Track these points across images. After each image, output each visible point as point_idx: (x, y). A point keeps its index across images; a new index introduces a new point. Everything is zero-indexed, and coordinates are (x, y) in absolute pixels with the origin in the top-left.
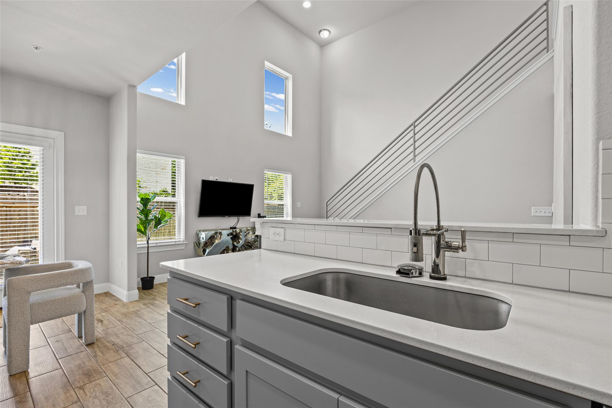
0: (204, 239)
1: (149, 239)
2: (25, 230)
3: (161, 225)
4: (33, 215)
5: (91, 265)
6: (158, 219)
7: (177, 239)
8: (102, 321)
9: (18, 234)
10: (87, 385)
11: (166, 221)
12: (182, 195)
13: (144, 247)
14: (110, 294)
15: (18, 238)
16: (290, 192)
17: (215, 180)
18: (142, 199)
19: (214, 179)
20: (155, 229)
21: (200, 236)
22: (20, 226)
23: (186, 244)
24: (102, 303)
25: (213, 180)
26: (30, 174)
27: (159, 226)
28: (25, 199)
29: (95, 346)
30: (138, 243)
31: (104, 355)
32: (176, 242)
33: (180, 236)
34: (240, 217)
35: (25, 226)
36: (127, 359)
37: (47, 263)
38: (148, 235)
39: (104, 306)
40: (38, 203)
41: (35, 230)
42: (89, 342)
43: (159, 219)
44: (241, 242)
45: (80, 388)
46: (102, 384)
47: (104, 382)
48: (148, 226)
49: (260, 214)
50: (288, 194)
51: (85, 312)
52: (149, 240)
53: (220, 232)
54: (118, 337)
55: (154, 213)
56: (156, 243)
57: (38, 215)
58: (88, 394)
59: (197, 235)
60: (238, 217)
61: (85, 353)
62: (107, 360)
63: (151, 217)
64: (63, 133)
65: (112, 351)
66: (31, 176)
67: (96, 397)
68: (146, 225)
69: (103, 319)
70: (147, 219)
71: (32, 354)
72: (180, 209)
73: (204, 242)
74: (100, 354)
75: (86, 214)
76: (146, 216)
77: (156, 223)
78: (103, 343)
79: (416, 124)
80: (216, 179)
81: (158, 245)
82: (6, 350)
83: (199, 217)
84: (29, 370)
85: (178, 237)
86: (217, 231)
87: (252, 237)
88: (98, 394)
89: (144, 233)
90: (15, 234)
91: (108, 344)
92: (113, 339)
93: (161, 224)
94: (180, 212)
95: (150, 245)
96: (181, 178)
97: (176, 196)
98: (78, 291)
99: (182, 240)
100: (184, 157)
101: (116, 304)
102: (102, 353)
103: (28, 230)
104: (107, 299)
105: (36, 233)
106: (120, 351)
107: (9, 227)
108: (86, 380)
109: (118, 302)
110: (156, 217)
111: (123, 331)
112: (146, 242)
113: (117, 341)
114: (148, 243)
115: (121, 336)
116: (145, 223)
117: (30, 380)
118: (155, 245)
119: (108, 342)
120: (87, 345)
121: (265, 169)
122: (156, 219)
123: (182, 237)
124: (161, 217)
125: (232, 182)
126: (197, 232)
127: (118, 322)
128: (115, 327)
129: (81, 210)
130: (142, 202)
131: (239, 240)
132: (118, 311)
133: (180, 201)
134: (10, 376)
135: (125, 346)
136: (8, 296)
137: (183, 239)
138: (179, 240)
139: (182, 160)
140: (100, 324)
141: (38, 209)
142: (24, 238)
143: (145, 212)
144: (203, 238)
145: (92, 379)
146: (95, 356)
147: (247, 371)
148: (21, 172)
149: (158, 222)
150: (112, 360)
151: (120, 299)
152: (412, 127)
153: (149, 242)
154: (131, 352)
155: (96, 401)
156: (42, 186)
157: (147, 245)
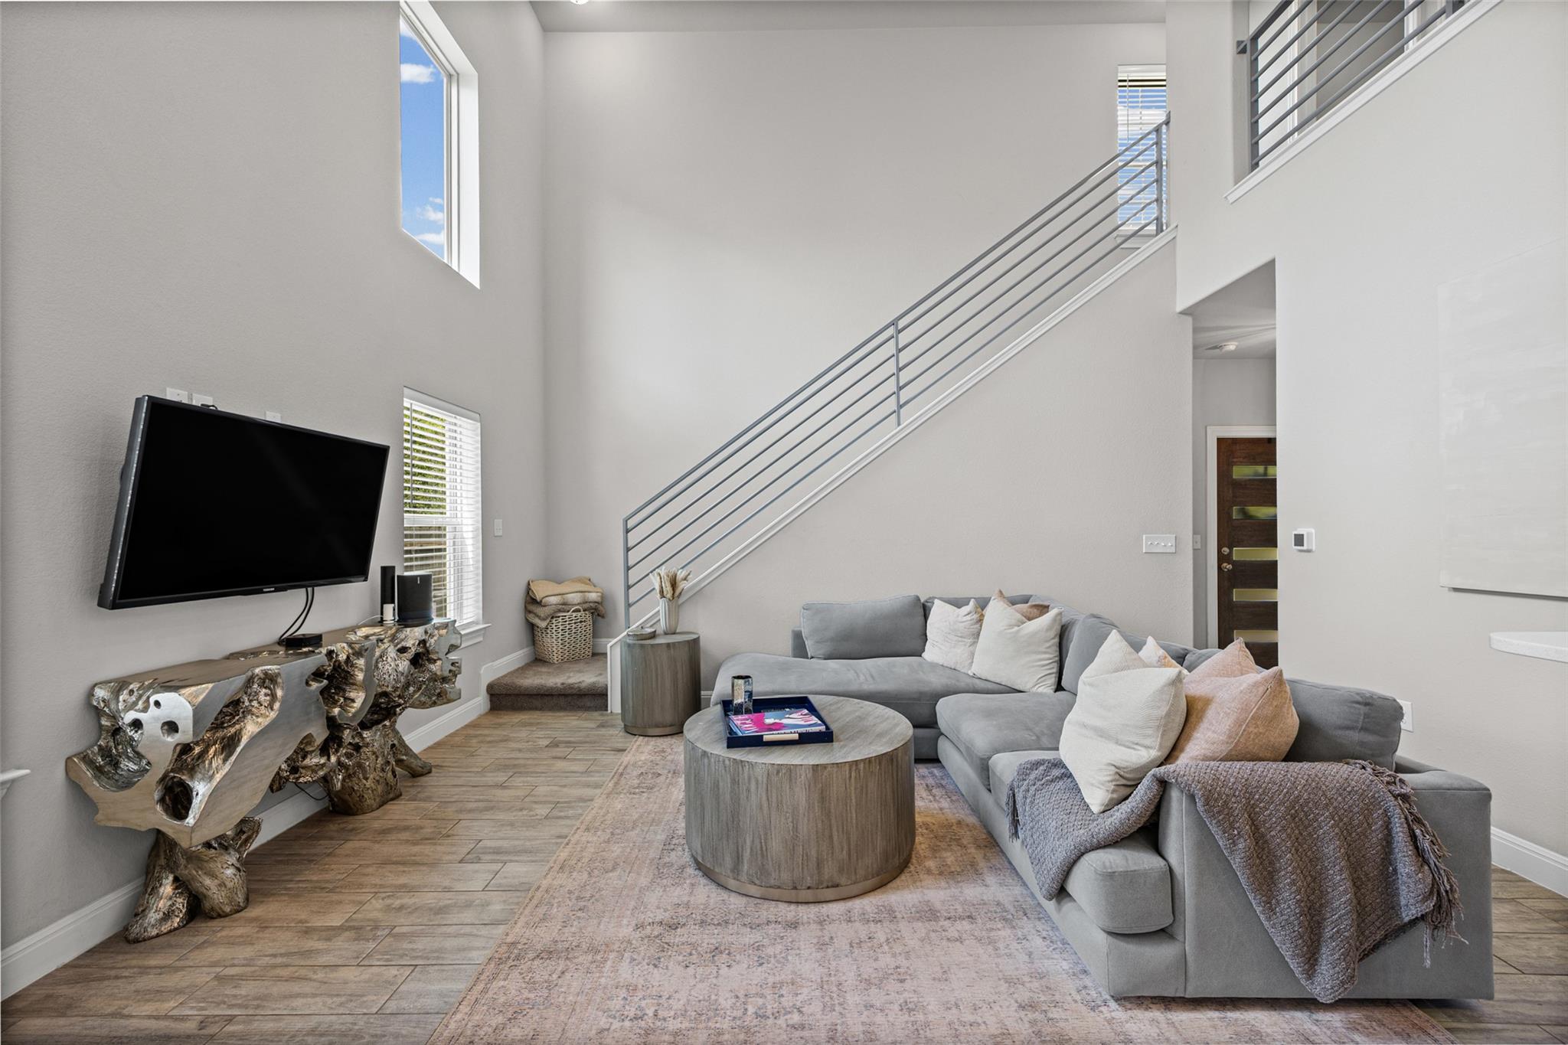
44: (359, 699)
49: (393, 568)
50: (465, 488)
53: (266, 673)
60: (310, 589)
79: (901, 324)
86: (250, 673)
87: (400, 669)
121: (405, 391)
131: (344, 691)
152: (891, 331)
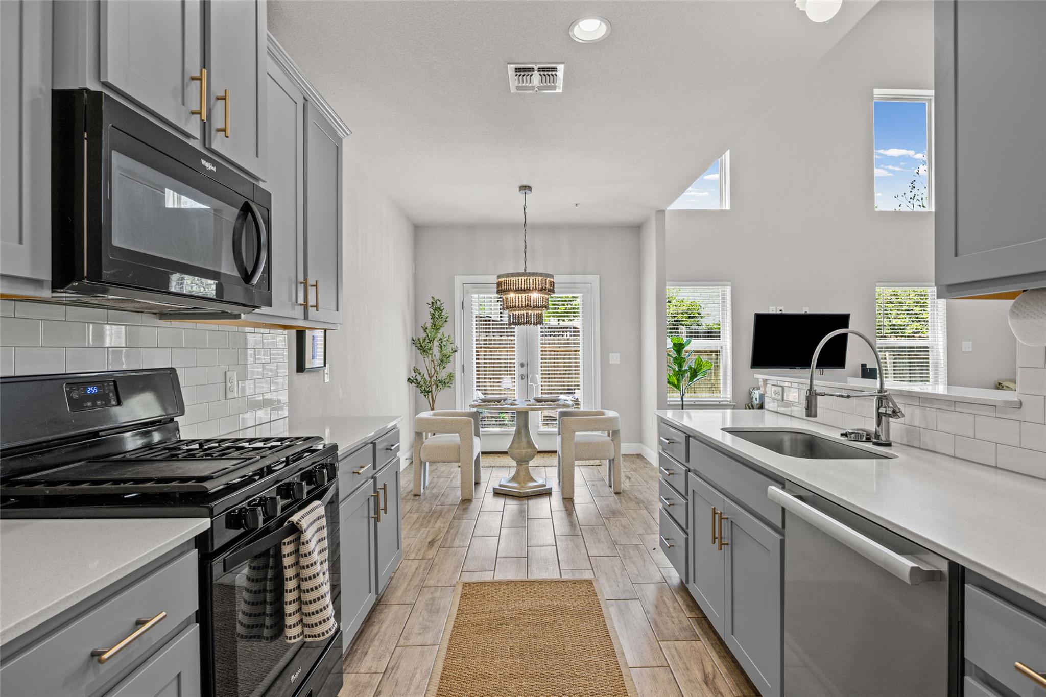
0: (758, 399)
1: (683, 395)
2: (569, 378)
3: (698, 378)
4: (576, 362)
5: (618, 414)
6: (693, 370)
7: (722, 398)
8: (630, 478)
9: (563, 382)
10: (612, 519)
11: (705, 373)
12: (728, 336)
13: (679, 405)
14: (642, 456)
15: (564, 386)
16: (942, 321)
17: (779, 312)
18: (675, 344)
19: (776, 311)
20: (690, 383)
21: (752, 395)
22: (565, 374)
23: (734, 406)
24: (633, 463)
25: (774, 312)
26: (572, 307)
27: (695, 380)
28: (568, 343)
29: (621, 495)
30: (668, 399)
31: (627, 503)
32: (720, 402)
33: (726, 394)
34: (824, 370)
35: (569, 374)
36: (645, 511)
37: (586, 410)
38: (683, 389)
39: (635, 466)
40: (579, 347)
41: (577, 378)
42: (617, 491)
43: (695, 370)
45: (607, 518)
46: (623, 521)
47: (624, 521)
48: (682, 379)
49: (866, 365)
50: (939, 325)
51: (613, 459)
52: (684, 397)
54: (642, 494)
55: (690, 362)
56: (694, 402)
57: (579, 359)
58: (612, 524)
59: (750, 393)
60: (821, 370)
61: (613, 498)
62: (628, 507)
63: (685, 368)
64: (598, 276)
65: (634, 503)
66: (573, 309)
67: (617, 527)
68: (679, 377)
69: (631, 477)
70: (680, 370)
71: (576, 489)
72: (726, 356)
73: (757, 404)
74: (624, 502)
75: (619, 363)
76: (680, 366)
77: (691, 374)
78: (627, 495)
80: (781, 311)
81: (696, 403)
82: (560, 482)
83: (752, 368)
84: (574, 498)
85: (724, 396)
88: (618, 526)
89: (677, 387)
90: (561, 382)
91: (631, 496)
92: (636, 494)
93: (696, 377)
94: (726, 360)
95: (684, 403)
96: (726, 313)
97: (721, 338)
98: (609, 439)
99: (729, 400)
100: (730, 283)
101: (646, 467)
102: (626, 501)
103: (572, 378)
104: (638, 461)
105: (578, 382)
106: (641, 504)
107: (557, 374)
108: (611, 515)
109: (648, 466)
110: (690, 368)
111: (647, 490)
112: (680, 399)
113: (639, 496)
114: (682, 399)
115: (644, 494)
116: (680, 374)
117: (575, 505)
118: (692, 403)
119: (632, 495)
120: (615, 493)
121: (877, 283)
122: (691, 370)
123: (729, 396)
124: (697, 368)
125: (808, 313)
126: (750, 390)
127: (644, 482)
128: (641, 485)
129: (615, 358)
130: (674, 348)
132: (646, 473)
133: (726, 346)
134: (563, 498)
135: (645, 501)
136: (562, 435)
137: (729, 398)
138: (725, 399)
139: (727, 287)
140: (628, 480)
141: (580, 353)
142: (568, 386)
143: (679, 361)
144: (756, 399)
145: (616, 516)
146: (620, 502)
147: (693, 491)
148: (564, 305)
149: (694, 374)
150: (633, 508)
151: (650, 463)
153: (684, 399)
154: (650, 507)
155: (616, 529)
156: (582, 322)
157: (681, 403)
